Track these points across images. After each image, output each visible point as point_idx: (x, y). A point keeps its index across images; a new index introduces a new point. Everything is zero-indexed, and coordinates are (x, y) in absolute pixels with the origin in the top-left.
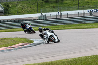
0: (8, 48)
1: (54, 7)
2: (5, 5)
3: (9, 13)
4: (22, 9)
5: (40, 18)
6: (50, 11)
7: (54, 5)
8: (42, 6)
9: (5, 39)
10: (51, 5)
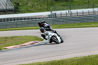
0: (18, 46)
1: (64, 5)
2: (15, 3)
3: (19, 11)
4: (32, 7)
5: (50, 16)
6: (60, 10)
7: (64, 3)
8: (52, 4)
9: (15, 37)
10: (61, 4)
